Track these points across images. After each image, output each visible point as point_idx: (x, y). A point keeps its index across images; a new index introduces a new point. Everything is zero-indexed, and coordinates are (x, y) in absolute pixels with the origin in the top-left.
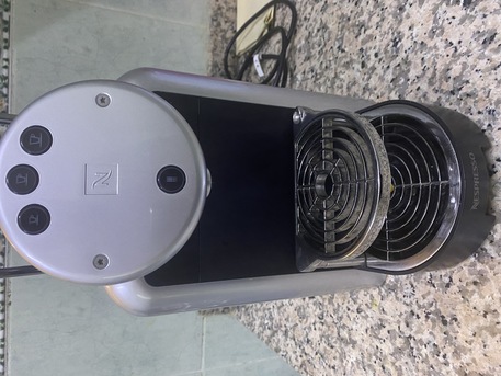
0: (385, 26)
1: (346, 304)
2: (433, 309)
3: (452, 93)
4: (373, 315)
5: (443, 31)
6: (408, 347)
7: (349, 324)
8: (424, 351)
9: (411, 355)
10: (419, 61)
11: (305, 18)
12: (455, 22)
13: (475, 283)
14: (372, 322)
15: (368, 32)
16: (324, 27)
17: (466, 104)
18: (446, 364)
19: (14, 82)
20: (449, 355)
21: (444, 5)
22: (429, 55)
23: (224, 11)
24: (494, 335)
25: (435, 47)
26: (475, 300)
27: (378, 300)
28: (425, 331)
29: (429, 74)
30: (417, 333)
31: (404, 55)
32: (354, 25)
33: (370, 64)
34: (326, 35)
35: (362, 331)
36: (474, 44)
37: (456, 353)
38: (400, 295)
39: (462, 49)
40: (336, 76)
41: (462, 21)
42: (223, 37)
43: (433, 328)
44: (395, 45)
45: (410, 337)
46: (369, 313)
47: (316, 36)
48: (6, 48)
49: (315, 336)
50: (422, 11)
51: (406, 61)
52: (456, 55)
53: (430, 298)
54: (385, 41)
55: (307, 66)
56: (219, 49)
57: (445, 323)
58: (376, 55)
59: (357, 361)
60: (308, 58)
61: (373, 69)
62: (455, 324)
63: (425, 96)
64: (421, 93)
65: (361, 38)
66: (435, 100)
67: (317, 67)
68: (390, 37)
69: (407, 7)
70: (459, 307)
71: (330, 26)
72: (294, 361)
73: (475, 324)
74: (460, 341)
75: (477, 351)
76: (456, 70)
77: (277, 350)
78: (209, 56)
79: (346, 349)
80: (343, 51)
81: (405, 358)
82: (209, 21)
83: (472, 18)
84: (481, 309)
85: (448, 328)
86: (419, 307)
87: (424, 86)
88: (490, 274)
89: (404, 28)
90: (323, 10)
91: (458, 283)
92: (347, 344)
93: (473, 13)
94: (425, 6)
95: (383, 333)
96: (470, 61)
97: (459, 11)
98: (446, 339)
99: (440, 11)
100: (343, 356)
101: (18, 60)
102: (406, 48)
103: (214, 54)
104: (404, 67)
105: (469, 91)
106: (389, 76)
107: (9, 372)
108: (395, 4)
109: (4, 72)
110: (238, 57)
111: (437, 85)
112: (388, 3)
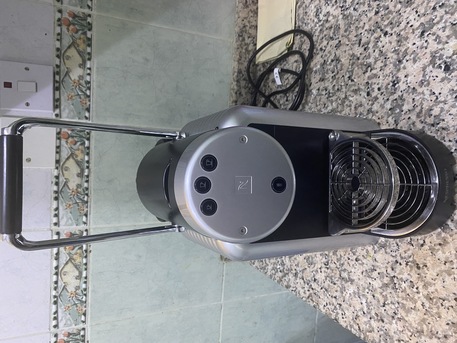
0: (387, 71)
1: (347, 255)
2: (411, 259)
3: (433, 125)
4: (368, 263)
5: (429, 84)
6: (393, 283)
7: (349, 269)
8: (404, 285)
9: (394, 288)
10: (411, 100)
11: (321, 49)
12: (438, 80)
13: (440, 244)
14: (366, 267)
15: (374, 72)
16: (337, 60)
17: (441, 134)
18: (418, 293)
19: (95, 87)
20: (420, 287)
21: (431, 66)
22: (418, 98)
23: (248, 28)
24: (450, 275)
25: (423, 93)
26: (440, 254)
27: (372, 253)
28: (404, 273)
29: (418, 110)
30: (399, 274)
31: (400, 94)
32: (362, 64)
33: (374, 95)
34: (339, 66)
35: (359, 273)
36: (449, 97)
37: (425, 286)
38: (389, 250)
39: (441, 98)
40: (346, 97)
41: (443, 80)
42: (246, 49)
43: (411, 271)
44: (394, 85)
45: (394, 277)
46: (364, 261)
47: (330, 64)
48: (89, 59)
49: (321, 276)
50: (415, 66)
51: (401, 97)
52: (437, 101)
53: (410, 253)
54: (386, 81)
55: (322, 85)
57: (419, 268)
58: (379, 89)
59: (354, 292)
60: (322, 80)
61: (376, 98)
62: (425, 269)
63: (413, 124)
64: (411, 122)
65: (368, 74)
66: (421, 128)
67: (330, 87)
68: (390, 79)
69: (404, 61)
70: (429, 258)
71: (343, 60)
72: (302, 294)
73: (438, 269)
74: (429, 278)
75: (439, 285)
76: (436, 111)
77: (288, 287)
78: (235, 64)
79: (346, 285)
80: (352, 81)
81: (389, 290)
82: (235, 37)
83: (449, 80)
84: (443, 260)
85: (420, 271)
86: (402, 258)
87: (414, 118)
88: (450, 239)
89: (401, 75)
90: (338, 46)
91: (429, 244)
92: (347, 281)
93: (450, 77)
94: (417, 64)
95: (375, 274)
96: (446, 107)
97: (441, 74)
98: (419, 278)
99: (428, 70)
100: (343, 290)
101: (97, 68)
102: (402, 89)
103: (239, 63)
104: (399, 102)
105: (444, 126)
106: (388, 106)
107: (89, 301)
108: (395, 57)
109: (88, 78)
110: (257, 65)
111: (423, 118)
112: (390, 55)
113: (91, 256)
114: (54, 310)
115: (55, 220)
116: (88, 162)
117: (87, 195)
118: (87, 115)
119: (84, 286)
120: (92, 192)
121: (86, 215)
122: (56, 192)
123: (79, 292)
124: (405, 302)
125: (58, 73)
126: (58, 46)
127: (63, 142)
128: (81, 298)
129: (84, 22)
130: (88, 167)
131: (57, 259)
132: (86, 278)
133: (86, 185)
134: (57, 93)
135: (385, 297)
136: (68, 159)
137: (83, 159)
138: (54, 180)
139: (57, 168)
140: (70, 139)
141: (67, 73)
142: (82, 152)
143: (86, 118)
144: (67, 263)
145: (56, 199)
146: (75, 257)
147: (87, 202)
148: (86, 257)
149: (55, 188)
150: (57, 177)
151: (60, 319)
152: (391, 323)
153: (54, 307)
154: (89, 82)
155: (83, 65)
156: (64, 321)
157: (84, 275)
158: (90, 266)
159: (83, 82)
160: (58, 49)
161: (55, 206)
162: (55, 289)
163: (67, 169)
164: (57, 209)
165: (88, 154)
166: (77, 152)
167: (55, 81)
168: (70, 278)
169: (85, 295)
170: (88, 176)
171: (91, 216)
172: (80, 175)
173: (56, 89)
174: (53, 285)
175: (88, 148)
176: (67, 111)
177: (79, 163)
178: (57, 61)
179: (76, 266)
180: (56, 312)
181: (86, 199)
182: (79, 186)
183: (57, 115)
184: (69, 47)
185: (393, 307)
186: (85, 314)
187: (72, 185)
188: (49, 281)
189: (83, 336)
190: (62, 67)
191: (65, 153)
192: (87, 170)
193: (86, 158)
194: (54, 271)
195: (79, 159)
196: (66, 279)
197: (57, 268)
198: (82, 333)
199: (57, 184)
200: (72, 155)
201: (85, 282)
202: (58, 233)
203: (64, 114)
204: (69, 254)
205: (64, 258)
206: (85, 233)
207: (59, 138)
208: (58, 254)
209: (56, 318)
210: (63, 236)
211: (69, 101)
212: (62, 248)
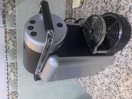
1: (96, 77)
2: (115, 83)
5: (127, 19)
6: (109, 89)
7: (96, 81)
8: (112, 91)
9: (109, 91)
11: (92, 4)
13: (126, 80)
14: (102, 82)
16: (97, 8)
18: (117, 95)
19: (17, 16)
20: (118, 93)
21: (129, 12)
24: (128, 91)
26: (125, 83)
27: (103, 78)
28: (113, 87)
30: (111, 87)
32: (105, 10)
34: (97, 10)
35: (99, 83)
37: (119, 93)
38: (108, 78)
43: (115, 87)
45: (110, 87)
46: (101, 80)
47: (95, 9)
48: (15, 7)
49: (88, 82)
53: (115, 80)
56: (68, 7)
57: (118, 86)
59: (97, 89)
62: (120, 87)
69: (119, 10)
70: (121, 84)
71: (99, 8)
72: (82, 86)
73: (124, 88)
74: (121, 91)
75: (124, 94)
77: (78, 83)
79: (95, 86)
81: (108, 91)
84: (126, 85)
85: (118, 87)
86: (113, 82)
88: (129, 79)
90: (97, 3)
91: (122, 79)
92: (95, 85)
94: (124, 11)
95: (104, 85)
98: (118, 90)
99: (128, 14)
100: (94, 88)
101: (17, 10)
103: (66, 8)
107: (18, 83)
108: (116, 8)
109: (14, 14)
110: (73, 9)
112: (114, 7)
113: (18, 70)
114: (7, 85)
115: (6, 59)
116: (16, 41)
117: (16, 51)
118: (15, 26)
119: (16, 78)
120: (17, 50)
121: (16, 58)
122: (6, 50)
123: (15, 80)
124: (112, 96)
125: (4, 12)
126: (4, 3)
127: (7, 35)
128: (16, 82)
130: (16, 43)
131: (7, 70)
132: (17, 76)
133: (15, 48)
134: (4, 19)
135: (106, 93)
136: (9, 40)
137: (14, 40)
138: (5, 47)
139: (6, 43)
140: (10, 34)
141: (7, 12)
142: (14, 38)
143: (15, 27)
144: (11, 72)
145: (6, 52)
146: (13, 70)
147: (16, 54)
148: (17, 70)
149: (5, 49)
150: (6, 46)
151: (9, 88)
153: (7, 84)
154: (15, 15)
155: (12, 9)
156: (11, 88)
158: (18, 73)
159: (13, 15)
160: (4, 4)
161: (6, 55)
162: (7, 79)
163: (9, 43)
165: (16, 38)
166: (12, 38)
167: (3, 15)
168: (12, 76)
169: (17, 81)
170: (16, 46)
171: (18, 58)
172: (14, 45)
173: (4, 17)
174: (7, 78)
175: (16, 37)
176: (8, 25)
177: (13, 41)
178: (4, 8)
179: (14, 73)
180: (8, 86)
182: (13, 48)
183: (5, 26)
184: (7, 3)
185: (108, 97)
186: (17, 87)
187: (11, 48)
188: (5, 77)
189: (17, 93)
190: (6, 10)
191: (8, 38)
192: (15, 44)
193: (15, 40)
194: (7, 74)
195: (13, 40)
197: (7, 73)
198: (16, 92)
199: (6, 48)
200: (10, 39)
201: (17, 77)
202: (7, 63)
203: (7, 26)
204: (11, 69)
205: (9, 70)
206: (16, 63)
207: (6, 34)
208: (7, 69)
209: (8, 87)
210: (9, 64)
211: (9, 21)
212: (9, 67)
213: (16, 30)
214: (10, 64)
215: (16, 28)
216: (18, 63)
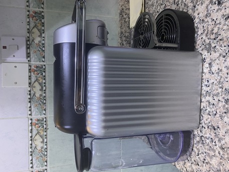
2: (210, 124)
3: (215, 39)
5: (210, 15)
6: (201, 140)
8: (208, 141)
9: (203, 143)
10: (202, 27)
12: (215, 11)
13: (225, 113)
17: (220, 43)
18: (216, 145)
19: (47, 46)
20: (217, 142)
21: (210, 5)
22: (205, 25)
23: (124, 10)
25: (208, 21)
26: (226, 119)
28: (207, 133)
29: (206, 32)
30: (205, 134)
31: (196, 25)
36: (222, 20)
37: (219, 141)
39: (218, 22)
41: (217, 11)
42: (125, 21)
43: (211, 131)
45: (202, 136)
48: (43, 33)
50: (202, 7)
51: (197, 27)
52: (215, 24)
53: (209, 120)
56: (123, 26)
57: (215, 129)
62: (218, 129)
63: (204, 41)
64: (203, 40)
66: (208, 42)
69: (197, 6)
70: (220, 122)
73: (226, 129)
74: (221, 136)
76: (216, 30)
78: (119, 29)
81: (200, 145)
82: (118, 15)
83: (221, 9)
85: (216, 131)
86: (205, 124)
87: (204, 37)
89: (196, 14)
91: (219, 113)
93: (221, 8)
94: (203, 5)
96: (221, 26)
97: (216, 7)
98: (215, 135)
99: (209, 7)
101: (48, 37)
102: (197, 22)
103: (121, 28)
104: (196, 30)
105: (221, 38)
107: (48, 155)
108: (192, 5)
109: (43, 42)
110: (131, 29)
111: (209, 36)
112: (189, 4)
113: (48, 131)
114: (31, 159)
115: (29, 113)
116: (45, 83)
117: (45, 100)
118: (43, 60)
119: (45, 147)
120: (47, 98)
121: (45, 110)
122: (30, 99)
123: (43, 150)
124: (209, 152)
125: (29, 41)
126: (28, 27)
127: (32, 73)
128: (44, 152)
129: (40, 15)
130: (45, 86)
131: (31, 132)
132: (46, 142)
133: (44, 95)
134: (28, 50)
135: (198, 150)
136: (35, 82)
137: (42, 82)
138: (29, 93)
139: (30, 87)
140: (36, 72)
141: (33, 40)
142: (42, 78)
143: (43, 61)
144: (36, 135)
145: (30, 102)
146: (40, 131)
147: (45, 103)
148: (46, 131)
149: (29, 97)
150: (30, 91)
151: (34, 163)
152: (203, 166)
153: (31, 157)
154: (44, 44)
155: (40, 36)
156: (36, 165)
157: (45, 141)
158: (48, 136)
159: (41, 44)
160: (28, 29)
161: (29, 106)
162: (31, 148)
163: (34, 87)
164: (30, 107)
165: (45, 79)
166: (39, 79)
167: (27, 44)
168: (38, 143)
169: (46, 151)
170: (45, 90)
171: (48, 111)
172: (41, 90)
173: (28, 48)
174: (30, 146)
175: (45, 76)
176: (33, 58)
177: (40, 84)
178: (28, 35)
179: (41, 136)
180: (32, 160)
181: (44, 102)
182: (41, 95)
183: (29, 61)
184: (33, 28)
185: (203, 155)
186: (46, 162)
187: (38, 95)
188: (27, 144)
190: (31, 38)
191: (33, 79)
192: (44, 87)
193: (44, 81)
194: (30, 139)
195: (40, 82)
196: (36, 143)
197: (31, 137)
198: (45, 171)
199: (30, 94)
200: (37, 80)
201: (46, 145)
202: (31, 119)
203: (32, 60)
204: (37, 130)
205: (35, 132)
206: (45, 120)
207: (30, 72)
208: (31, 130)
209: (32, 163)
210: (34, 121)
211: (35, 54)
212: (33, 127)
213: (45, 65)
214: (36, 122)
215: (44, 63)
216: (48, 119)
